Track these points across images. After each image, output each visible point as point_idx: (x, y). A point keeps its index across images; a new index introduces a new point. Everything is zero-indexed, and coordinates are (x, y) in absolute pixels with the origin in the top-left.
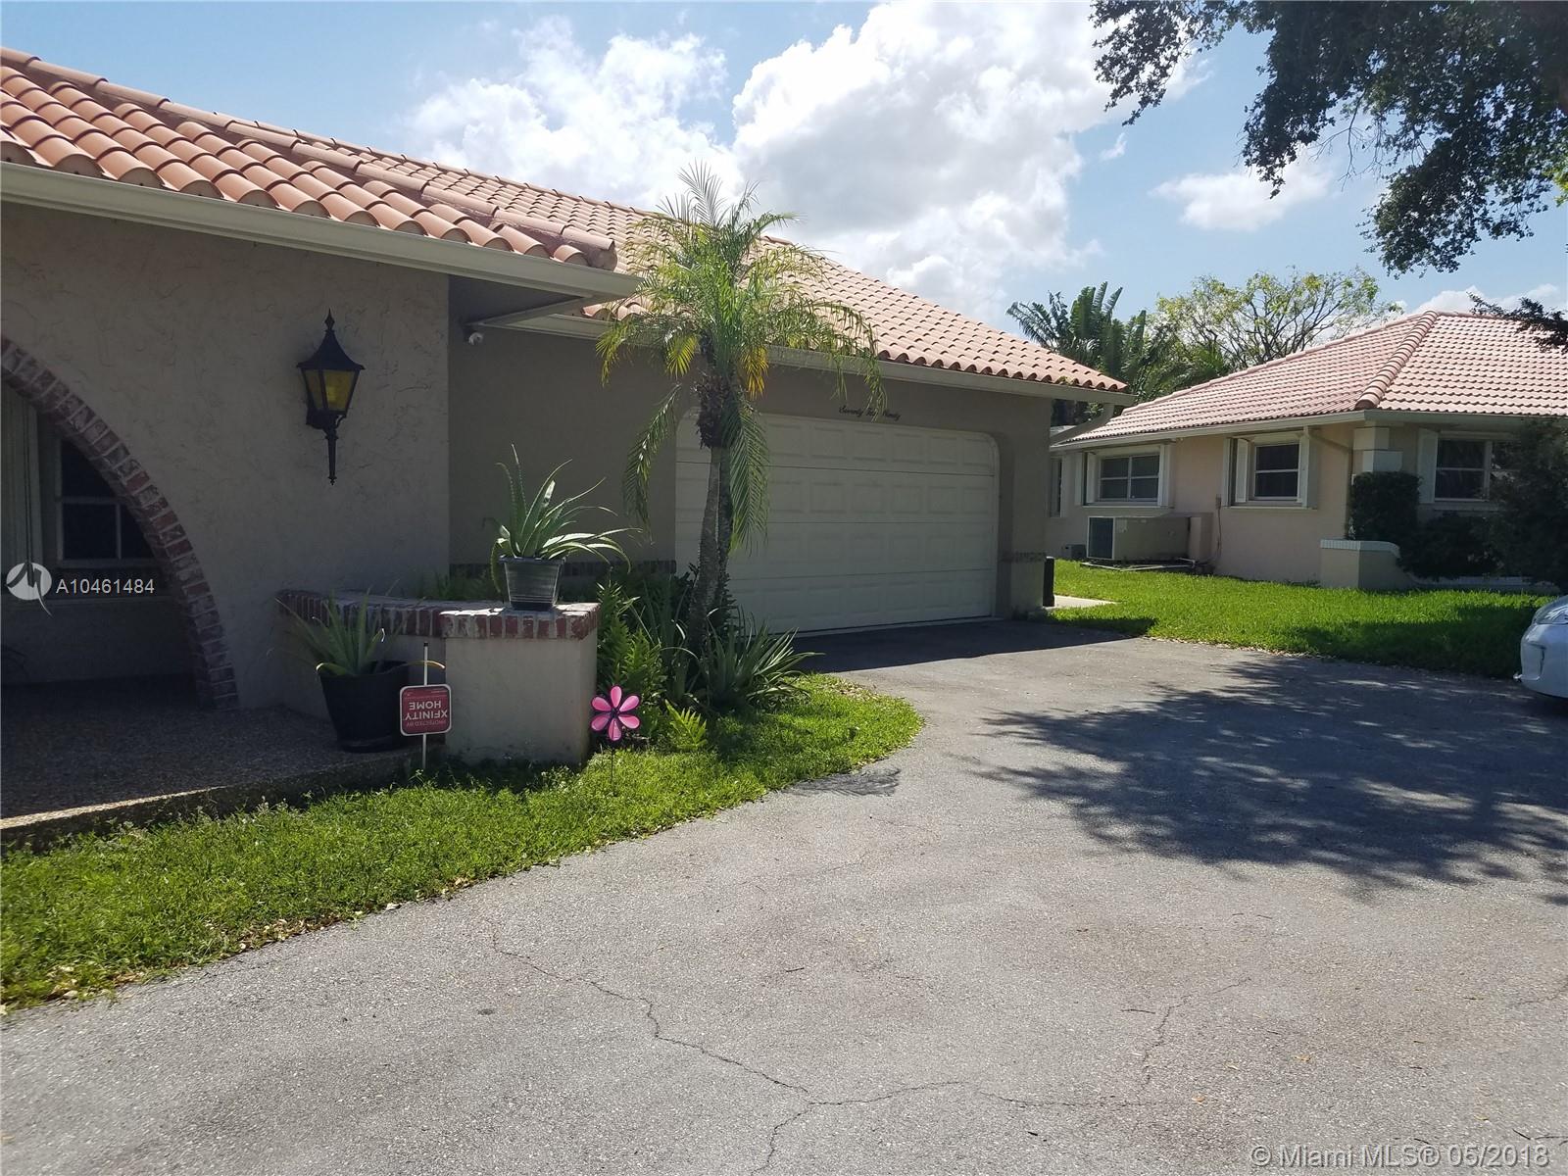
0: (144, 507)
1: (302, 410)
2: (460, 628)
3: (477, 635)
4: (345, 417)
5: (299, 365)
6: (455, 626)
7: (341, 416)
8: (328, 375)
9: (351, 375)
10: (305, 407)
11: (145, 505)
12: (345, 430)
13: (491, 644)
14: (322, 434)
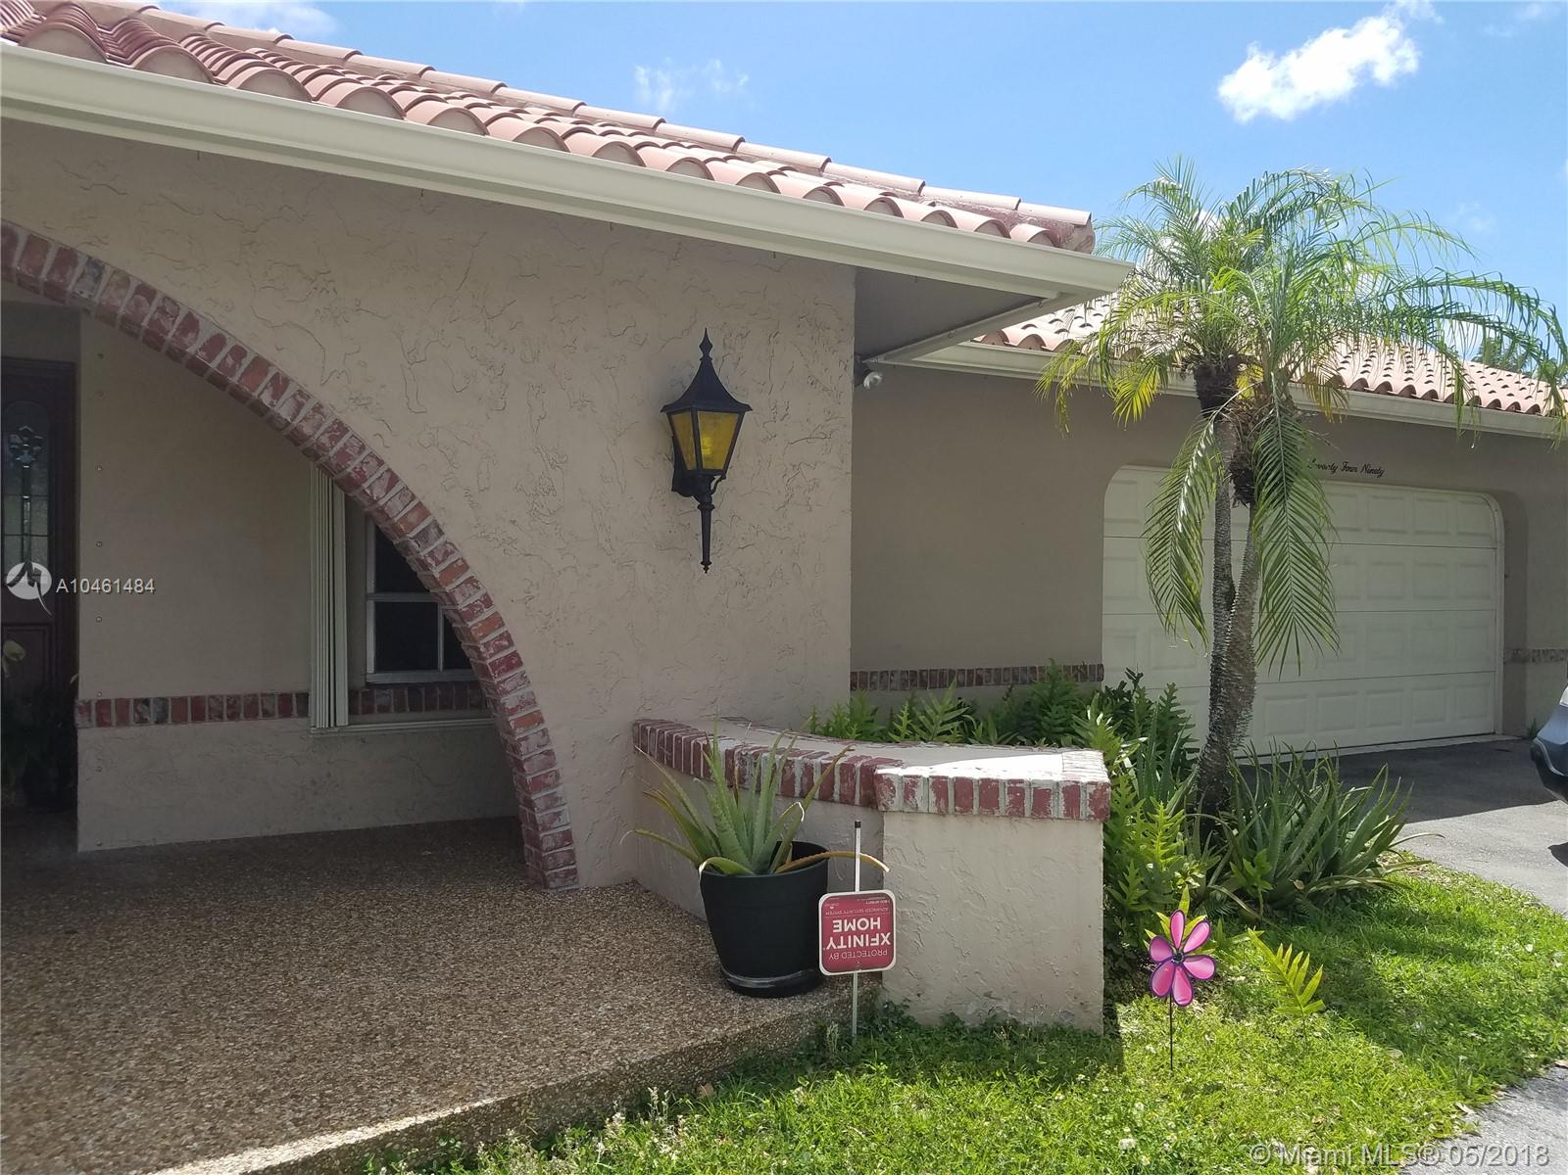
0: (459, 607)
1: (665, 473)
2: (906, 798)
3: (933, 809)
4: (723, 477)
5: (665, 409)
6: (899, 794)
7: (717, 478)
8: (703, 418)
9: (733, 418)
10: (671, 466)
11: (462, 606)
12: (723, 496)
13: (955, 827)
14: (693, 502)
